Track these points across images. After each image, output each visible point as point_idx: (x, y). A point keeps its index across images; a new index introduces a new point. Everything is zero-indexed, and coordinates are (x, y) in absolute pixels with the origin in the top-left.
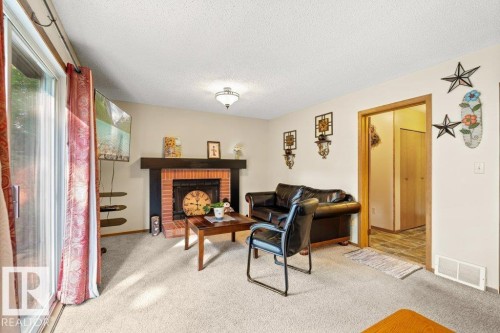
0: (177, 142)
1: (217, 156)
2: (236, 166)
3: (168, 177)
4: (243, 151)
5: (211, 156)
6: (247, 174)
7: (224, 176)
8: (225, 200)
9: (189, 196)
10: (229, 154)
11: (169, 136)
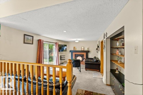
0: (76, 48)
1: (83, 50)
2: (87, 52)
3: (74, 54)
4: (89, 48)
5: (82, 50)
6: (91, 54)
7: (85, 54)
8: (85, 59)
9: (78, 57)
10: (86, 49)
11: (74, 46)
